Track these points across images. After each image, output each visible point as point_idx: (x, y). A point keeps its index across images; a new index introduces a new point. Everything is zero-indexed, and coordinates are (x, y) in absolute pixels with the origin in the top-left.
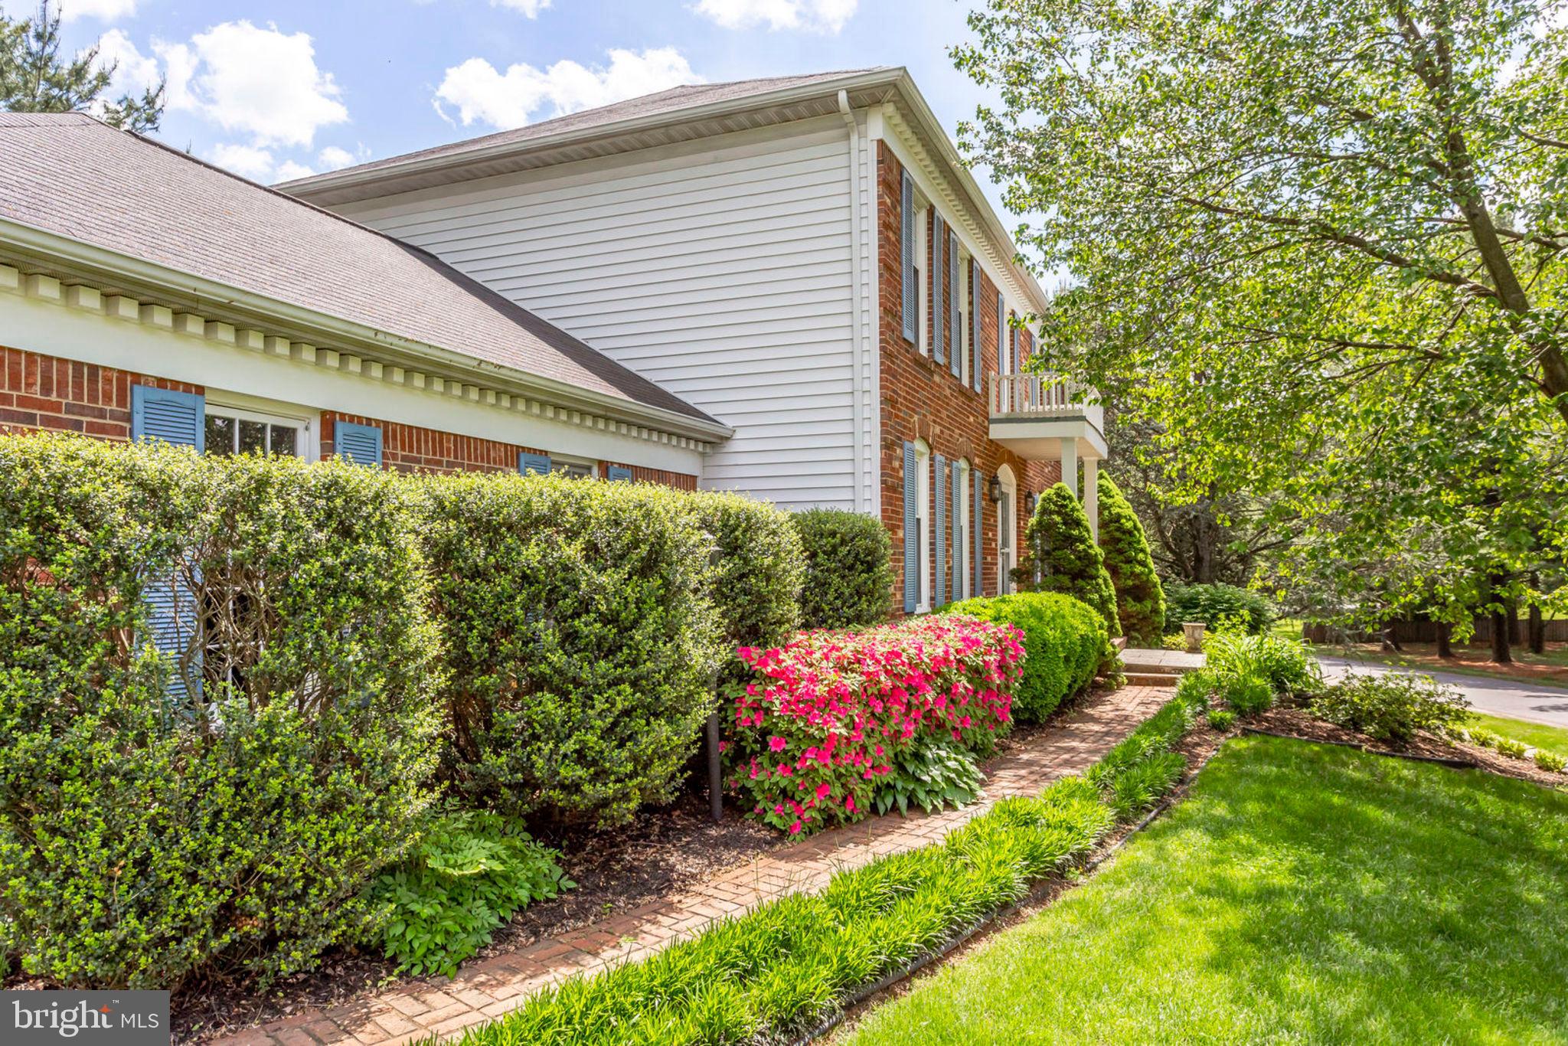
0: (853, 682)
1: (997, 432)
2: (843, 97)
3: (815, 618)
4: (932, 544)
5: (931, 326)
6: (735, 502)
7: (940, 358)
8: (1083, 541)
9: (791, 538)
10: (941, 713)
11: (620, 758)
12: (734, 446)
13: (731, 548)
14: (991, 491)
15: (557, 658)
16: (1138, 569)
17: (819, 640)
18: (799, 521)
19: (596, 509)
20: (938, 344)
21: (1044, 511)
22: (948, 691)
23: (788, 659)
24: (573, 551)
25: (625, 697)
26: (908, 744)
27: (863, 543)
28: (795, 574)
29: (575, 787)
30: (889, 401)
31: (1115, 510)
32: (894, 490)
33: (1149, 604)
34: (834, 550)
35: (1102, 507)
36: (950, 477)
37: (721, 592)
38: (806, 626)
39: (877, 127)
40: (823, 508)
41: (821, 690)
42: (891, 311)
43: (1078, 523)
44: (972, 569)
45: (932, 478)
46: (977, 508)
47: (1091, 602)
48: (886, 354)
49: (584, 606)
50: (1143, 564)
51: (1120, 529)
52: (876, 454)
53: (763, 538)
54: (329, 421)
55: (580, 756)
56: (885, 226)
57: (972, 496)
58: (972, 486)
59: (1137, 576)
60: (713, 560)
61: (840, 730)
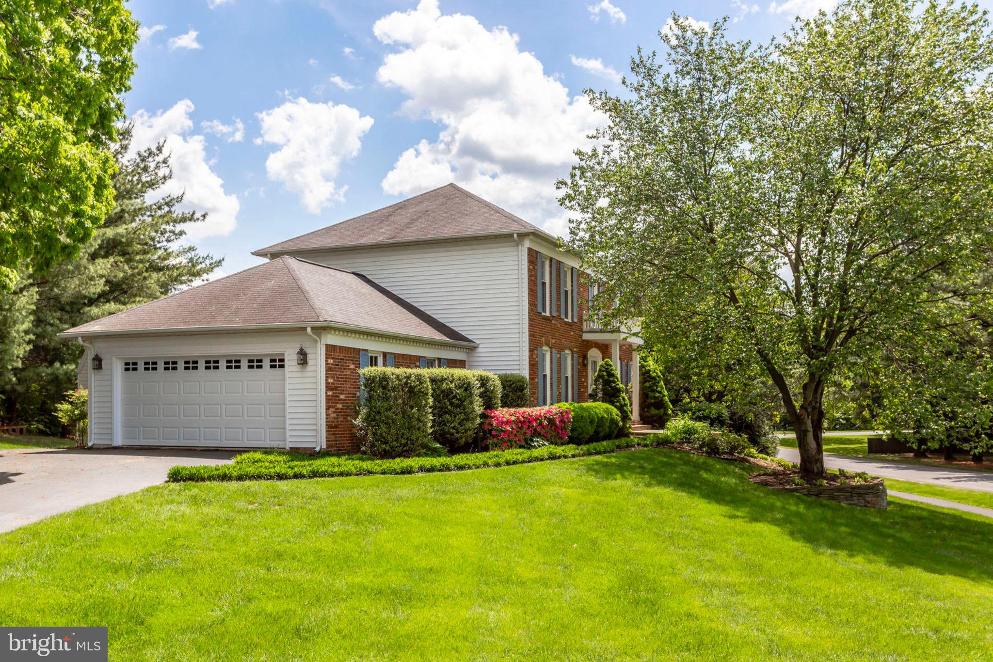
0: (513, 418)
1: (586, 336)
2: (515, 235)
3: (505, 405)
4: (551, 384)
5: (551, 303)
6: (484, 373)
7: (555, 314)
8: (614, 382)
9: (498, 382)
10: (538, 430)
11: (461, 429)
12: (479, 350)
13: (483, 385)
14: (583, 361)
15: (449, 407)
16: (657, 395)
17: (505, 409)
18: (500, 376)
19: (456, 377)
20: (554, 308)
21: (600, 370)
22: (541, 424)
23: (497, 413)
24: (452, 385)
25: (462, 416)
26: (528, 436)
27: (519, 384)
28: (499, 393)
29: (452, 434)
30: (532, 335)
31: (648, 368)
32: (534, 365)
33: (662, 411)
34: (511, 385)
35: (642, 367)
36: (560, 358)
37: (481, 395)
38: (502, 407)
39: (527, 244)
40: (509, 372)
41: (505, 419)
42: (532, 304)
43: (613, 375)
44: (573, 394)
45: (551, 359)
46: (575, 369)
47: (616, 407)
48: (531, 320)
49: (455, 397)
50: (660, 392)
51: (650, 376)
52: (527, 354)
53: (491, 383)
54: (385, 354)
55: (453, 428)
56: (530, 276)
57: (572, 364)
58: (572, 360)
59: (656, 398)
60: (480, 388)
61: (509, 429)
